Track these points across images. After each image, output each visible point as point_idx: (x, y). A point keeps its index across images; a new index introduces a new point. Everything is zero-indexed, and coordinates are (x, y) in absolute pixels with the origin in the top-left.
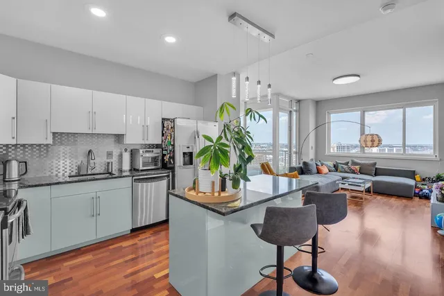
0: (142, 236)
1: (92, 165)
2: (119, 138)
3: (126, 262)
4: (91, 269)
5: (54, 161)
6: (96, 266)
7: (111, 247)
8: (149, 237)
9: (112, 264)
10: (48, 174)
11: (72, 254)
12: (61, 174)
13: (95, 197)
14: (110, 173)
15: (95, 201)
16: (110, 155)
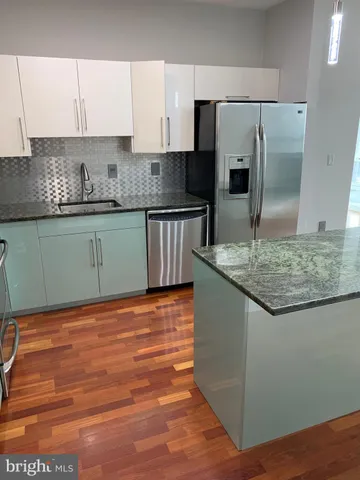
0: (162, 302)
1: (88, 187)
2: (125, 142)
3: (139, 337)
4: (93, 338)
5: (39, 180)
6: (99, 336)
7: (120, 311)
8: (172, 305)
9: (119, 337)
10: (34, 199)
11: (73, 313)
12: (49, 200)
13: (93, 238)
14: (114, 201)
15: (95, 245)
16: (112, 171)
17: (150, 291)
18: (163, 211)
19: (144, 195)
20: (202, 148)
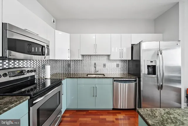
1: (97, 70)
13: (94, 87)
14: (104, 74)
15: (95, 89)
16: (104, 65)
17: (113, 109)
18: (120, 79)
19: (114, 73)
20: (134, 59)
